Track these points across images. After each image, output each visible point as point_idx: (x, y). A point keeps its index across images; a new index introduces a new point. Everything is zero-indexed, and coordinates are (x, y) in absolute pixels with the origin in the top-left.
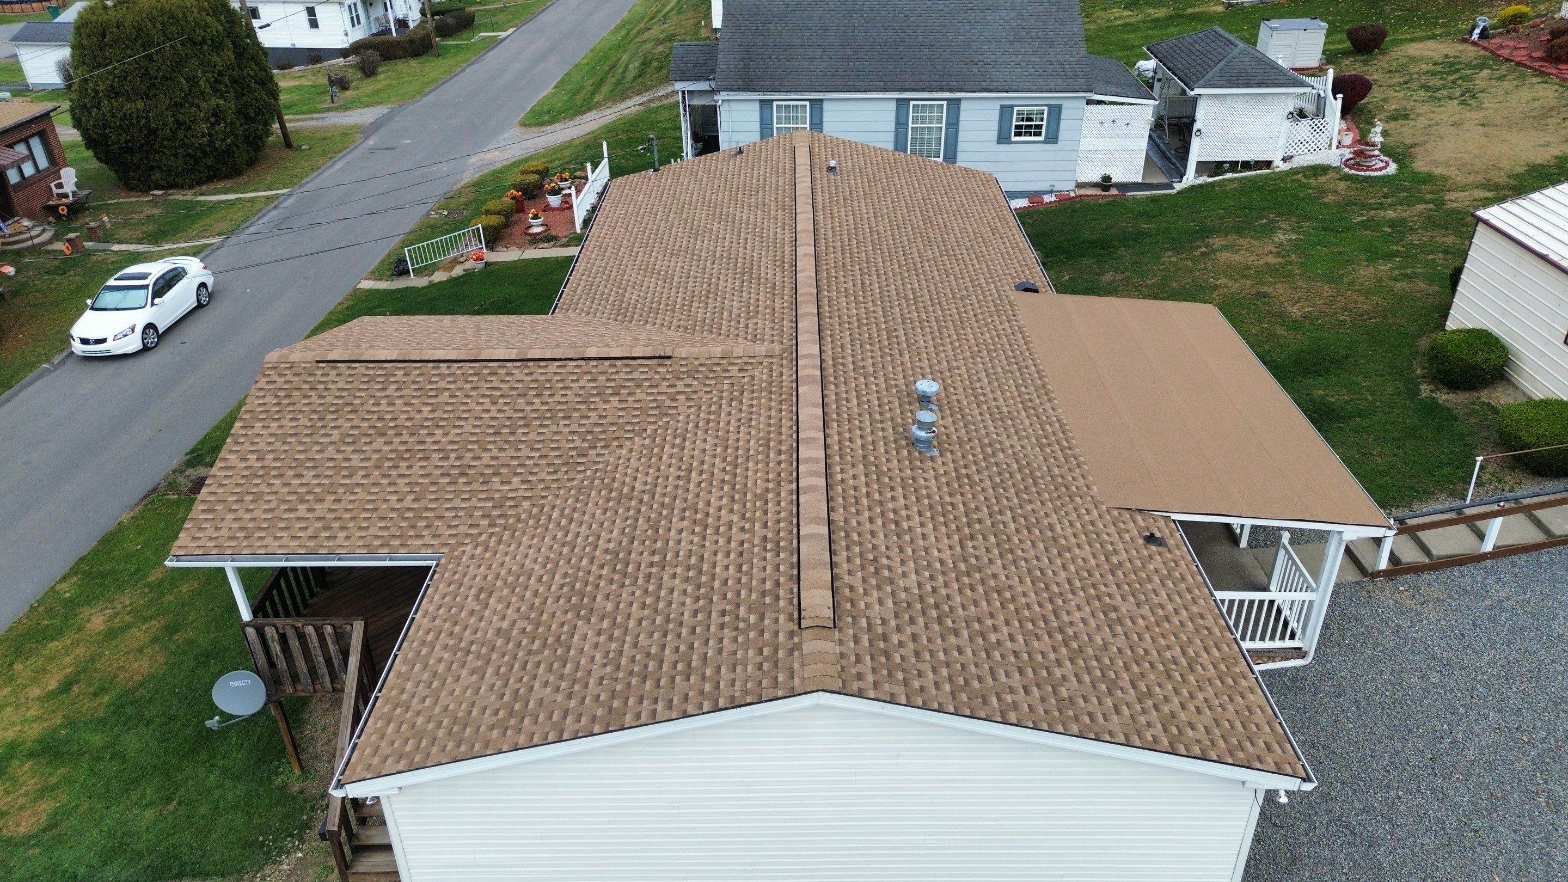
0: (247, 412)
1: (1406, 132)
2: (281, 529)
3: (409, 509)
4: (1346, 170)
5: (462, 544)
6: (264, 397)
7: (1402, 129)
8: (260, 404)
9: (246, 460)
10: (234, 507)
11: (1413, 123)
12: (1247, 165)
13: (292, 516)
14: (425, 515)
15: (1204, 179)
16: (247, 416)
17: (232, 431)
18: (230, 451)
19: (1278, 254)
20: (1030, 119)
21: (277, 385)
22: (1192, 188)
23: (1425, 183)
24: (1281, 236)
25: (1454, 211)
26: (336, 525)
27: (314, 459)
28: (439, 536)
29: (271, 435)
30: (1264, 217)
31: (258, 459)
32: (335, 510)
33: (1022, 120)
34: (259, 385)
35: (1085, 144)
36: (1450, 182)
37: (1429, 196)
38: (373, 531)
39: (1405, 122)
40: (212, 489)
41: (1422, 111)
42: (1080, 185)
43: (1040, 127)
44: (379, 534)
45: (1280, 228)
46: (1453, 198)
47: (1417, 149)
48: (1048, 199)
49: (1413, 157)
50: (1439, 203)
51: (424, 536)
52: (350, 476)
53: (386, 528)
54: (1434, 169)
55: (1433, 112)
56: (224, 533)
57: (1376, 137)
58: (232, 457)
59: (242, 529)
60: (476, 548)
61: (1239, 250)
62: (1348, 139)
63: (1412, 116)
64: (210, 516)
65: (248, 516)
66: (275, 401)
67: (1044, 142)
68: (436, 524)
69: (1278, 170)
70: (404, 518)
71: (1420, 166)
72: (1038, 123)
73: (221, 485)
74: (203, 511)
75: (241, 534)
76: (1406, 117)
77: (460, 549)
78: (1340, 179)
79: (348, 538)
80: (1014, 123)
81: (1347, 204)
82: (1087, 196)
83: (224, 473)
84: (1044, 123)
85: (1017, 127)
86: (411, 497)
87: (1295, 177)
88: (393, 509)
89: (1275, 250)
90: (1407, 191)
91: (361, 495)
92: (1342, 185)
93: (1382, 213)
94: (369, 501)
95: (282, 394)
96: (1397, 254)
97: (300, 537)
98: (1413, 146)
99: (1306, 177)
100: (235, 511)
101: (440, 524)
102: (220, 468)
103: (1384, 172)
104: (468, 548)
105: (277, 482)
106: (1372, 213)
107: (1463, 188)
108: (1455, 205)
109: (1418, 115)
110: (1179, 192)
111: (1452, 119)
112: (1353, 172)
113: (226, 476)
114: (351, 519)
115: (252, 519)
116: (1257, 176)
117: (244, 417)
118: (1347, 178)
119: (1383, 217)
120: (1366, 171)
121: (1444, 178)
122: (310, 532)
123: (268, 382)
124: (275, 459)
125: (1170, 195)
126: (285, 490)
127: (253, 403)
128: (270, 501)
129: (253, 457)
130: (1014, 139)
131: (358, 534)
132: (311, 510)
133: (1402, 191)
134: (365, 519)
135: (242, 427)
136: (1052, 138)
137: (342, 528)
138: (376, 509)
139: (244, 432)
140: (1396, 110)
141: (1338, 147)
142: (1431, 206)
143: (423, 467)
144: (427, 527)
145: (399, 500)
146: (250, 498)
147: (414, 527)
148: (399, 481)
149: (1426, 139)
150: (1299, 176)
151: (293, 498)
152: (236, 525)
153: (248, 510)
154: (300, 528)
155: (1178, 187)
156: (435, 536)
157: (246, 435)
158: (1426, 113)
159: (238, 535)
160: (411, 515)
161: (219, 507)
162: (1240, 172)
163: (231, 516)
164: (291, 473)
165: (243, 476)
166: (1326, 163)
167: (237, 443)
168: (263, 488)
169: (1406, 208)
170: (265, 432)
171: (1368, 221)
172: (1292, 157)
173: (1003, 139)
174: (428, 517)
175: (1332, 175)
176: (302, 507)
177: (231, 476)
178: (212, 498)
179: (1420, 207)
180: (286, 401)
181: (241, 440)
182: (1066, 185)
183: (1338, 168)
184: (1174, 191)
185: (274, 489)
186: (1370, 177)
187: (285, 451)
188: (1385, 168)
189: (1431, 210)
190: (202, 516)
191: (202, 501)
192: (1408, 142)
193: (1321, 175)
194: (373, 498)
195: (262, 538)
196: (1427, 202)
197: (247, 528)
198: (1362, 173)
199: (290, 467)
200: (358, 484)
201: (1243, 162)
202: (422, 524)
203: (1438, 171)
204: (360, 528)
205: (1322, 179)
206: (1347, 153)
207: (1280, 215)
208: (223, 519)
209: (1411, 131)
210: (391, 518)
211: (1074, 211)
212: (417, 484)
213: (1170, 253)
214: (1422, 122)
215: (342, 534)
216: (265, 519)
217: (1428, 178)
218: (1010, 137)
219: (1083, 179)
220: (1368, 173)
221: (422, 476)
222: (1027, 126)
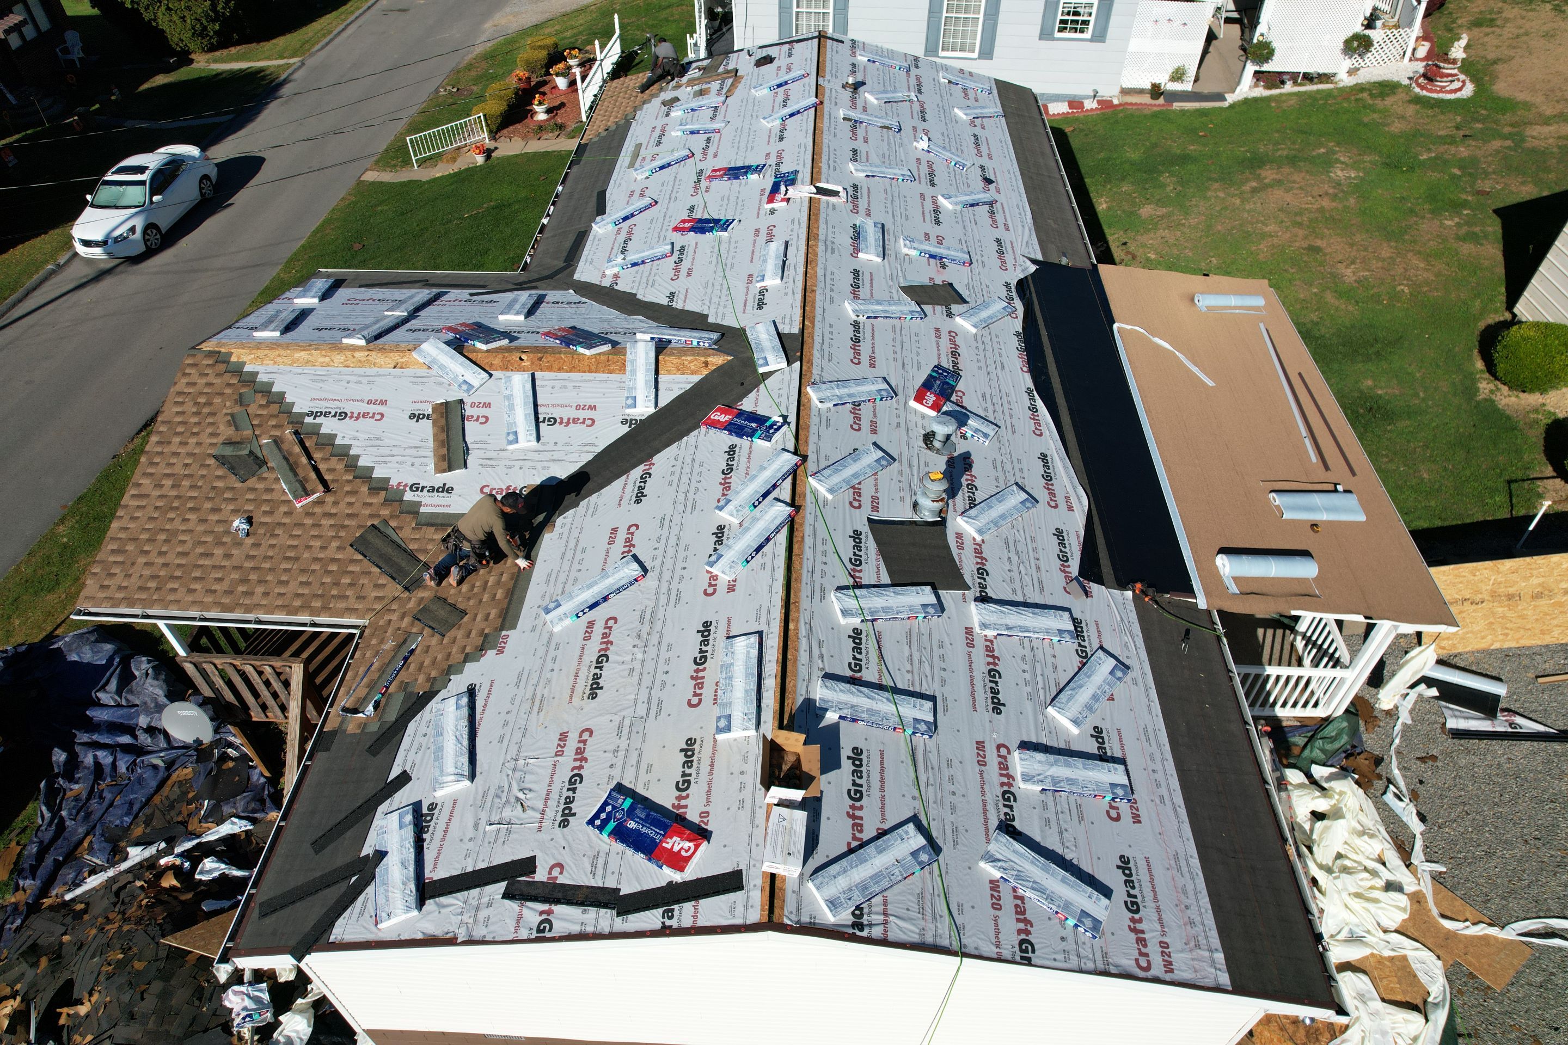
0: (163, 422)
1: (1493, 45)
2: (196, 579)
3: (333, 560)
4: (1417, 90)
5: (389, 610)
6: (183, 403)
7: (1486, 39)
8: (177, 413)
9: (162, 486)
10: (146, 548)
11: (1497, 30)
12: (1308, 77)
13: (207, 562)
14: (350, 569)
15: (1260, 92)
16: (163, 429)
17: (147, 448)
18: (144, 474)
19: (1334, 197)
20: (1076, 13)
21: (198, 388)
22: (1246, 101)
23: (1504, 111)
24: (1339, 173)
25: (1534, 150)
26: (253, 577)
27: (233, 488)
28: (364, 598)
29: (190, 454)
30: (1321, 145)
31: (173, 486)
32: (254, 557)
33: (1068, 14)
34: (178, 388)
35: (1134, 45)
36: (1534, 110)
37: (1507, 130)
38: (293, 587)
39: (1489, 30)
40: (124, 523)
41: (1511, 16)
42: (1125, 92)
43: (1086, 23)
44: (300, 591)
45: (1338, 161)
46: (1535, 134)
47: (1499, 67)
48: (1090, 105)
49: (1494, 78)
50: (1518, 139)
51: (347, 597)
52: (270, 513)
53: (307, 584)
54: (1517, 95)
55: (1523, 18)
56: (134, 582)
57: (1458, 51)
58: (145, 481)
59: (153, 577)
60: (402, 618)
61: (1292, 188)
62: (1422, 51)
63: (1499, 23)
64: (120, 559)
65: (160, 561)
66: (194, 410)
67: (1091, 40)
68: (361, 582)
69: (1341, 85)
70: (329, 572)
71: (1501, 88)
72: (1085, 18)
73: (133, 519)
74: (113, 551)
75: (152, 584)
76: (1491, 23)
77: (387, 618)
78: (1410, 102)
79: (266, 594)
80: (1060, 17)
81: (1415, 136)
82: (1131, 104)
83: (136, 503)
84: (1092, 19)
85: (1062, 22)
86: (335, 544)
87: (1360, 96)
88: (316, 560)
89: (1331, 191)
90: (1483, 121)
91: (283, 539)
92: (1411, 110)
93: (1453, 149)
94: (290, 547)
95: (202, 400)
96: (1465, 205)
97: (215, 591)
98: (1495, 62)
99: (1371, 95)
100: (147, 552)
101: (366, 582)
102: (133, 496)
103: (1458, 95)
104: (394, 617)
105: (192, 517)
106: (1442, 149)
107: (1547, 121)
108: (1536, 143)
109: (1507, 20)
110: (1232, 106)
111: (1545, 28)
112: (1425, 93)
113: (138, 507)
114: (270, 569)
115: (165, 565)
116: (1318, 91)
117: (161, 429)
118: (1417, 100)
119: (1454, 155)
120: (1438, 92)
121: (1527, 106)
122: (224, 586)
123: (188, 384)
124: (193, 487)
125: (1221, 109)
126: (201, 528)
127: (169, 412)
128: (184, 542)
129: (168, 482)
130: (1058, 35)
131: (277, 591)
132: (228, 556)
133: (1478, 121)
134: (285, 570)
135: (158, 443)
136: (1099, 37)
137: (261, 582)
138: (296, 559)
139: (159, 449)
140: (1481, 12)
141: (1411, 60)
142: (1508, 143)
143: (350, 504)
144: (352, 585)
145: (323, 548)
146: (162, 537)
147: (337, 584)
148: (324, 522)
149: (1512, 53)
150: (1365, 95)
151: (209, 539)
152: (147, 572)
153: (161, 553)
154: (216, 579)
155: (1231, 98)
156: (360, 598)
157: (162, 453)
158: (1515, 17)
159: (149, 585)
160: (333, 567)
161: (130, 547)
162: (1300, 85)
163: (142, 560)
164: (208, 505)
165: (157, 508)
166: (1396, 79)
167: (152, 464)
168: (178, 525)
169: (1480, 143)
170: (182, 450)
171: (1435, 158)
172: (1358, 69)
173: (1045, 34)
174: (353, 572)
175: (1401, 96)
176: (219, 551)
177: (144, 507)
178: (122, 535)
179: (1496, 144)
180: (206, 410)
181: (157, 460)
182: (1111, 92)
183: (1408, 87)
184: (1226, 104)
185: (190, 526)
186: (1443, 101)
187: (203, 476)
188: (1460, 89)
189: (1509, 148)
190: (112, 559)
191: (112, 539)
192: (1491, 56)
193: (1388, 95)
194: (295, 543)
195: (174, 590)
196: (1505, 137)
197: (159, 576)
198: (1434, 95)
199: (208, 499)
200: (279, 524)
201: (1305, 74)
202: (346, 580)
203: (1521, 96)
204: (281, 583)
205: (1389, 101)
206: (1420, 67)
207: (1338, 144)
208: (133, 564)
209: (1496, 42)
210: (314, 571)
211: (1117, 122)
212: (344, 527)
213: (1216, 185)
214: (1509, 30)
215: (260, 590)
216: (179, 566)
217: (1506, 105)
218: (1052, 33)
219: (1128, 84)
220: (1441, 96)
221: (349, 515)
222: (1072, 21)
